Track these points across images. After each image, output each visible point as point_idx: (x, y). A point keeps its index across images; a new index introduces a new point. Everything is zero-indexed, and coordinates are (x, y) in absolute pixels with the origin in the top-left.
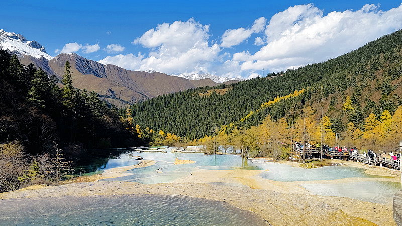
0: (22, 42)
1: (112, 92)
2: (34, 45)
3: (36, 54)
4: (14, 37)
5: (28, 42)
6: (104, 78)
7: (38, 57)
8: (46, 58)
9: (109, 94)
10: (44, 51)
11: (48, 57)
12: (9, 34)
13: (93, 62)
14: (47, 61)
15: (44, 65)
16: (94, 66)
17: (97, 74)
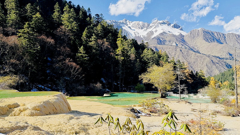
0: (168, 25)
1: (230, 55)
2: (176, 26)
3: (177, 32)
4: (164, 23)
5: (172, 25)
6: (225, 44)
7: (177, 34)
8: (183, 34)
9: (228, 56)
10: (181, 29)
12: (161, 22)
13: (216, 33)
14: (183, 36)
15: (182, 39)
16: (216, 36)
17: (219, 41)
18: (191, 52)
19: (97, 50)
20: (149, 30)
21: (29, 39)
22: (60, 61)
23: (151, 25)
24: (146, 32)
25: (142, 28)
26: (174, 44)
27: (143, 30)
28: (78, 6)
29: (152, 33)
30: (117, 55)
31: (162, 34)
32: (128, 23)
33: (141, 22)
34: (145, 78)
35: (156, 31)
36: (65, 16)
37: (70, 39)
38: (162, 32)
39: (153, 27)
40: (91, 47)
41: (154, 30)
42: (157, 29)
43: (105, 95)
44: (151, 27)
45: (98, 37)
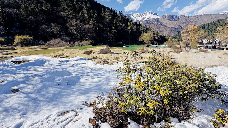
1: (180, 26)
2: (155, 14)
3: (155, 17)
4: (150, 13)
5: (153, 13)
6: (178, 21)
7: (155, 18)
8: (158, 18)
9: (179, 27)
10: (158, 15)
11: (159, 17)
12: (148, 12)
13: (175, 16)
14: (158, 19)
15: (157, 20)
16: (175, 17)
17: (175, 20)
18: (162, 26)
19: (120, 28)
20: (143, 17)
21: (94, 25)
22: (106, 34)
23: (143, 14)
24: (141, 18)
25: (139, 16)
26: (154, 23)
27: (140, 17)
28: (111, 8)
29: (144, 18)
30: (129, 30)
31: (148, 18)
32: (133, 15)
33: (139, 13)
34: (140, 39)
35: (146, 17)
36: (106, 14)
37: (109, 24)
38: (148, 17)
39: (145, 15)
40: (117, 27)
41: (145, 17)
42: (146, 16)
43: (124, 47)
44: (144, 15)
45: (120, 22)
